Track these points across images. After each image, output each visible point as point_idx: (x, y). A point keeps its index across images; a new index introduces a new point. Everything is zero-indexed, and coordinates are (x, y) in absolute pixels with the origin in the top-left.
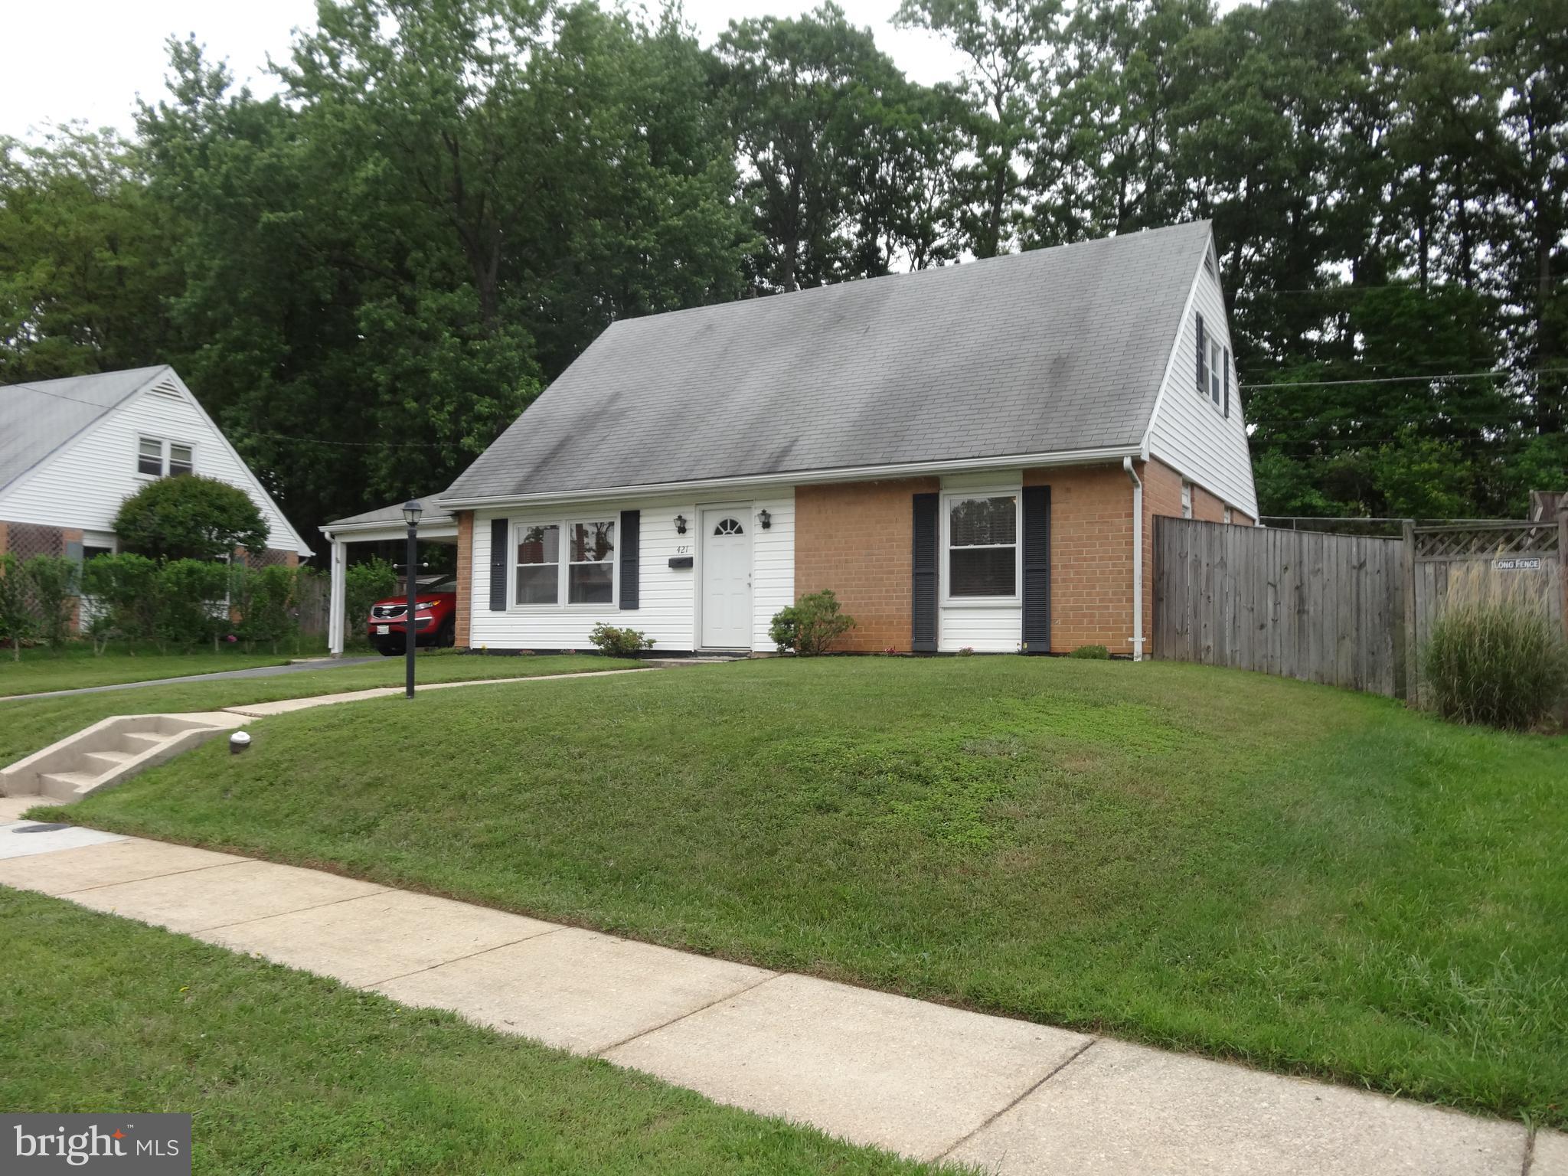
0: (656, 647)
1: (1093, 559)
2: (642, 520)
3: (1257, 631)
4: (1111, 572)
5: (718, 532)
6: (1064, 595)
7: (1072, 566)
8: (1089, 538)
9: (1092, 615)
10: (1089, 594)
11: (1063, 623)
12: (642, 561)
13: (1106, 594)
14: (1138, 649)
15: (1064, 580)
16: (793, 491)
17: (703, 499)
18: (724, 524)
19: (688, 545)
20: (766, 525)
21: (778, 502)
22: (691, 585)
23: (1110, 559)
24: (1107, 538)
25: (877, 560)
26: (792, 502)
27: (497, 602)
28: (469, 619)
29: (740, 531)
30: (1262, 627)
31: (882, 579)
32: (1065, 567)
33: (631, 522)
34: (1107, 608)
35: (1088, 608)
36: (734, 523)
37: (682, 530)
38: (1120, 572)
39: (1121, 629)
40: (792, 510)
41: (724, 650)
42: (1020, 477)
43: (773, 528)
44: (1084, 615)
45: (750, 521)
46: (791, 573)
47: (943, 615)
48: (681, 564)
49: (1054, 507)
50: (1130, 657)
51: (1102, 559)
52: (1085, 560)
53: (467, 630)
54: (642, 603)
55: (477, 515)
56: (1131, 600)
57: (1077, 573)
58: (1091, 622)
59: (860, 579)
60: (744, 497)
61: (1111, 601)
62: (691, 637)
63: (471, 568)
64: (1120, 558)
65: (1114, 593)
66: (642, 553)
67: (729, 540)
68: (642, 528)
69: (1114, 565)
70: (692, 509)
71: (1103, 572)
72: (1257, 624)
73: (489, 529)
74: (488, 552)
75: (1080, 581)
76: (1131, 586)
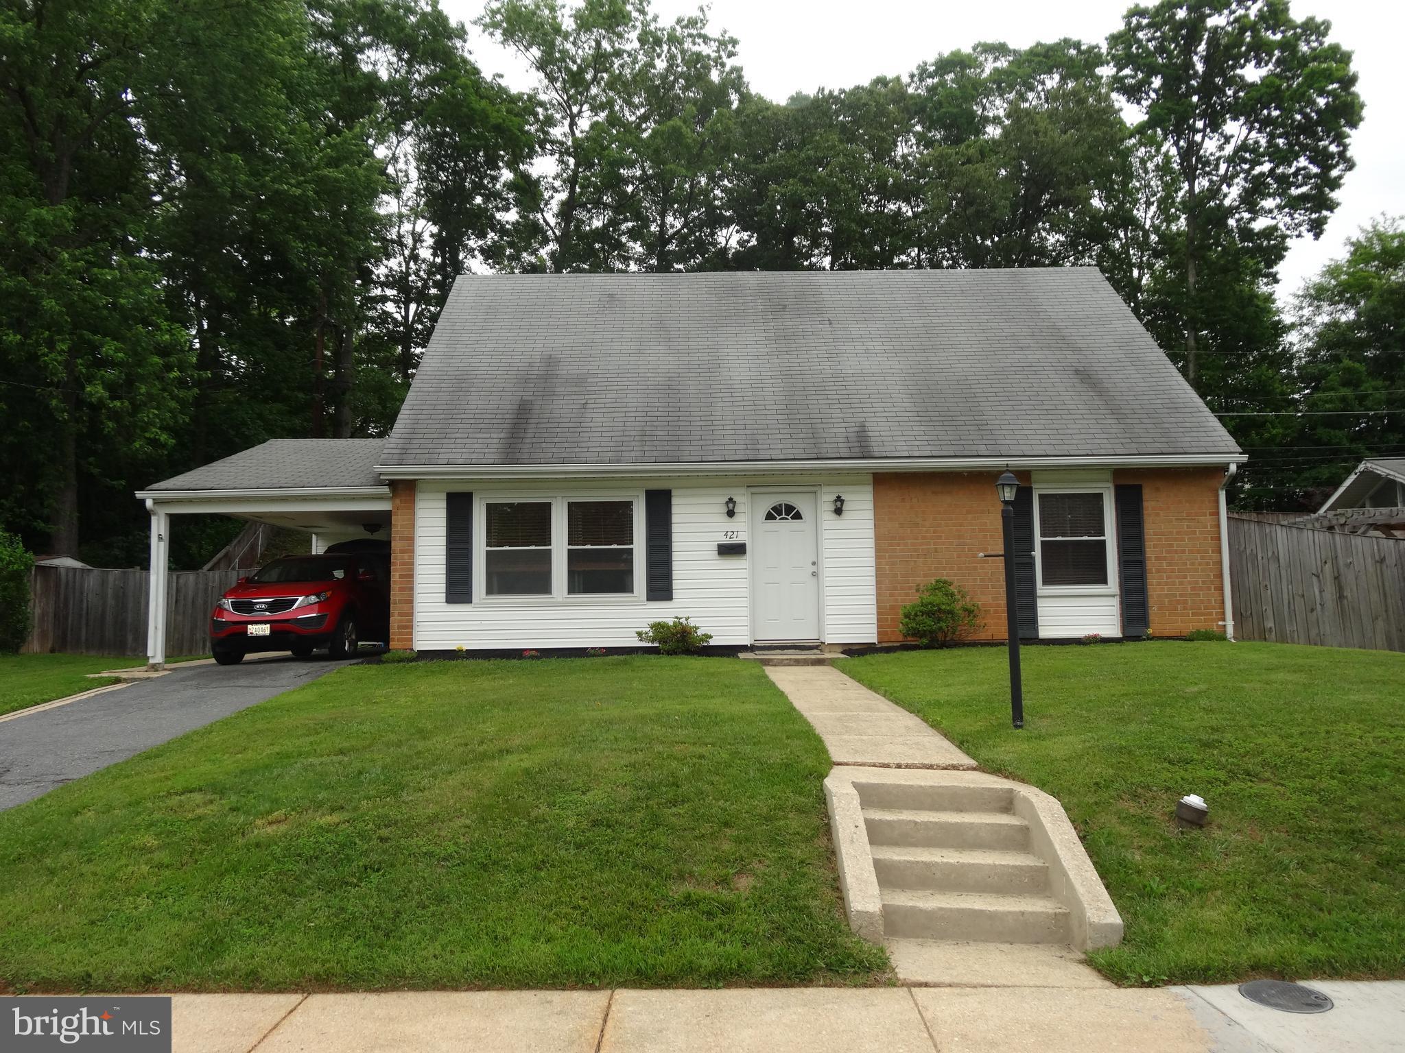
0: (712, 642)
1: (1183, 552)
2: (674, 501)
3: (1309, 614)
4: (1200, 564)
5: (769, 517)
6: (1159, 584)
7: (1165, 558)
8: (1178, 533)
9: (1185, 602)
10: (1181, 583)
11: (1159, 609)
12: (676, 547)
13: (1197, 583)
14: (1230, 631)
15: (1158, 571)
16: (870, 478)
17: (756, 482)
18: (777, 509)
19: (740, 531)
20: (838, 511)
21: (851, 488)
22: (745, 573)
23: (1198, 552)
24: (1195, 533)
25: (969, 550)
26: (870, 488)
27: (458, 590)
28: (411, 614)
29: (798, 516)
30: (1312, 610)
31: (975, 568)
32: (1157, 558)
33: (660, 504)
34: (1198, 595)
35: (1181, 595)
36: (790, 508)
37: (731, 514)
38: (1208, 564)
39: (1211, 614)
40: (870, 497)
41: (789, 643)
42: (1109, 476)
43: (845, 515)
44: (1178, 602)
45: (815, 508)
46: (872, 561)
47: (1040, 603)
48: (732, 550)
49: (1145, 504)
50: (1222, 638)
51: (1191, 552)
52: (1176, 552)
53: (408, 627)
54: (676, 594)
55: (419, 486)
56: (1221, 589)
57: (1170, 564)
58: (1185, 608)
59: (952, 568)
60: (810, 482)
61: (1201, 589)
62: (746, 630)
63: (413, 551)
64: (1207, 551)
65: (1204, 582)
66: (675, 537)
67: (784, 527)
68: (675, 510)
69: (1202, 558)
70: (743, 490)
71: (1192, 564)
72: (1308, 609)
73: (443, 504)
74: (442, 531)
75: (1173, 571)
76: (1221, 576)
